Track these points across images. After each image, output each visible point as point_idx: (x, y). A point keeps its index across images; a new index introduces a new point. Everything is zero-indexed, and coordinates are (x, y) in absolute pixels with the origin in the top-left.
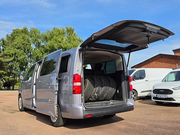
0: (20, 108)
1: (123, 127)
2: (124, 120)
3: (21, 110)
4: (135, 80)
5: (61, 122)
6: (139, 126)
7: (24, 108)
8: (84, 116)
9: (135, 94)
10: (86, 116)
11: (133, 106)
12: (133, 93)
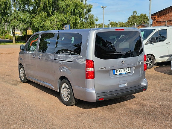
0: (23, 79)
1: (134, 107)
2: (135, 97)
3: (23, 82)
4: (153, 43)
5: (74, 102)
6: (150, 106)
7: (27, 79)
8: (97, 100)
9: (152, 60)
10: (99, 100)
11: (146, 86)
12: (150, 59)
